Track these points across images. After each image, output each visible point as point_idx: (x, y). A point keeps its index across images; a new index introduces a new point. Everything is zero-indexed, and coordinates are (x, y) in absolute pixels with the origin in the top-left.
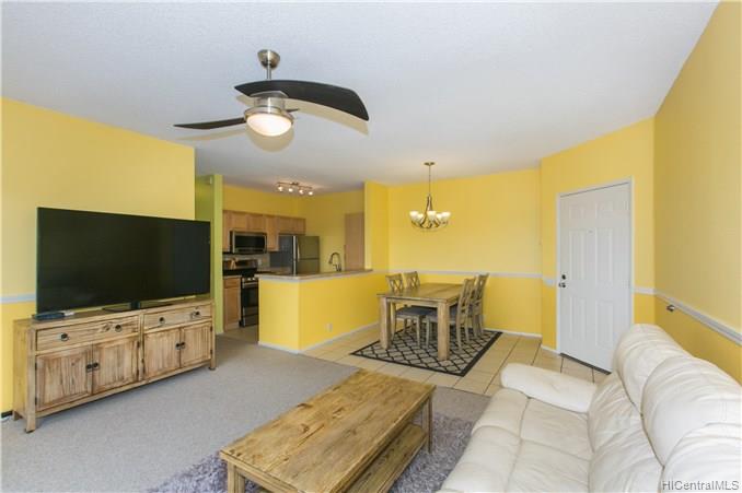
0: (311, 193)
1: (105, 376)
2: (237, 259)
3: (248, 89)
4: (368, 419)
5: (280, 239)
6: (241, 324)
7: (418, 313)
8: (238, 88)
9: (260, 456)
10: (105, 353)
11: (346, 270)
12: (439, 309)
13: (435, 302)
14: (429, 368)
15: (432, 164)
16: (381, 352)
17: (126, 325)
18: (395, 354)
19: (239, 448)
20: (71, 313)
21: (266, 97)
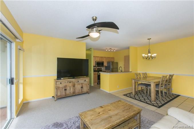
0: (115, 51)
1: (68, 92)
2: (97, 68)
3: (89, 27)
4: (116, 115)
5: (108, 63)
6: (98, 83)
7: (145, 85)
8: (87, 27)
9: (86, 117)
10: (68, 87)
11: (124, 71)
12: (151, 85)
13: (150, 83)
14: (147, 103)
15: (150, 39)
16: (132, 96)
17: (72, 82)
18: (137, 97)
19: (83, 114)
20: (62, 78)
21: (93, 28)
